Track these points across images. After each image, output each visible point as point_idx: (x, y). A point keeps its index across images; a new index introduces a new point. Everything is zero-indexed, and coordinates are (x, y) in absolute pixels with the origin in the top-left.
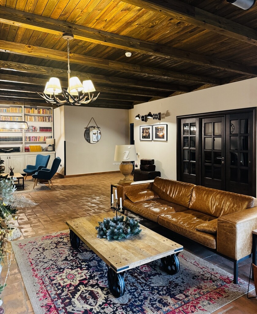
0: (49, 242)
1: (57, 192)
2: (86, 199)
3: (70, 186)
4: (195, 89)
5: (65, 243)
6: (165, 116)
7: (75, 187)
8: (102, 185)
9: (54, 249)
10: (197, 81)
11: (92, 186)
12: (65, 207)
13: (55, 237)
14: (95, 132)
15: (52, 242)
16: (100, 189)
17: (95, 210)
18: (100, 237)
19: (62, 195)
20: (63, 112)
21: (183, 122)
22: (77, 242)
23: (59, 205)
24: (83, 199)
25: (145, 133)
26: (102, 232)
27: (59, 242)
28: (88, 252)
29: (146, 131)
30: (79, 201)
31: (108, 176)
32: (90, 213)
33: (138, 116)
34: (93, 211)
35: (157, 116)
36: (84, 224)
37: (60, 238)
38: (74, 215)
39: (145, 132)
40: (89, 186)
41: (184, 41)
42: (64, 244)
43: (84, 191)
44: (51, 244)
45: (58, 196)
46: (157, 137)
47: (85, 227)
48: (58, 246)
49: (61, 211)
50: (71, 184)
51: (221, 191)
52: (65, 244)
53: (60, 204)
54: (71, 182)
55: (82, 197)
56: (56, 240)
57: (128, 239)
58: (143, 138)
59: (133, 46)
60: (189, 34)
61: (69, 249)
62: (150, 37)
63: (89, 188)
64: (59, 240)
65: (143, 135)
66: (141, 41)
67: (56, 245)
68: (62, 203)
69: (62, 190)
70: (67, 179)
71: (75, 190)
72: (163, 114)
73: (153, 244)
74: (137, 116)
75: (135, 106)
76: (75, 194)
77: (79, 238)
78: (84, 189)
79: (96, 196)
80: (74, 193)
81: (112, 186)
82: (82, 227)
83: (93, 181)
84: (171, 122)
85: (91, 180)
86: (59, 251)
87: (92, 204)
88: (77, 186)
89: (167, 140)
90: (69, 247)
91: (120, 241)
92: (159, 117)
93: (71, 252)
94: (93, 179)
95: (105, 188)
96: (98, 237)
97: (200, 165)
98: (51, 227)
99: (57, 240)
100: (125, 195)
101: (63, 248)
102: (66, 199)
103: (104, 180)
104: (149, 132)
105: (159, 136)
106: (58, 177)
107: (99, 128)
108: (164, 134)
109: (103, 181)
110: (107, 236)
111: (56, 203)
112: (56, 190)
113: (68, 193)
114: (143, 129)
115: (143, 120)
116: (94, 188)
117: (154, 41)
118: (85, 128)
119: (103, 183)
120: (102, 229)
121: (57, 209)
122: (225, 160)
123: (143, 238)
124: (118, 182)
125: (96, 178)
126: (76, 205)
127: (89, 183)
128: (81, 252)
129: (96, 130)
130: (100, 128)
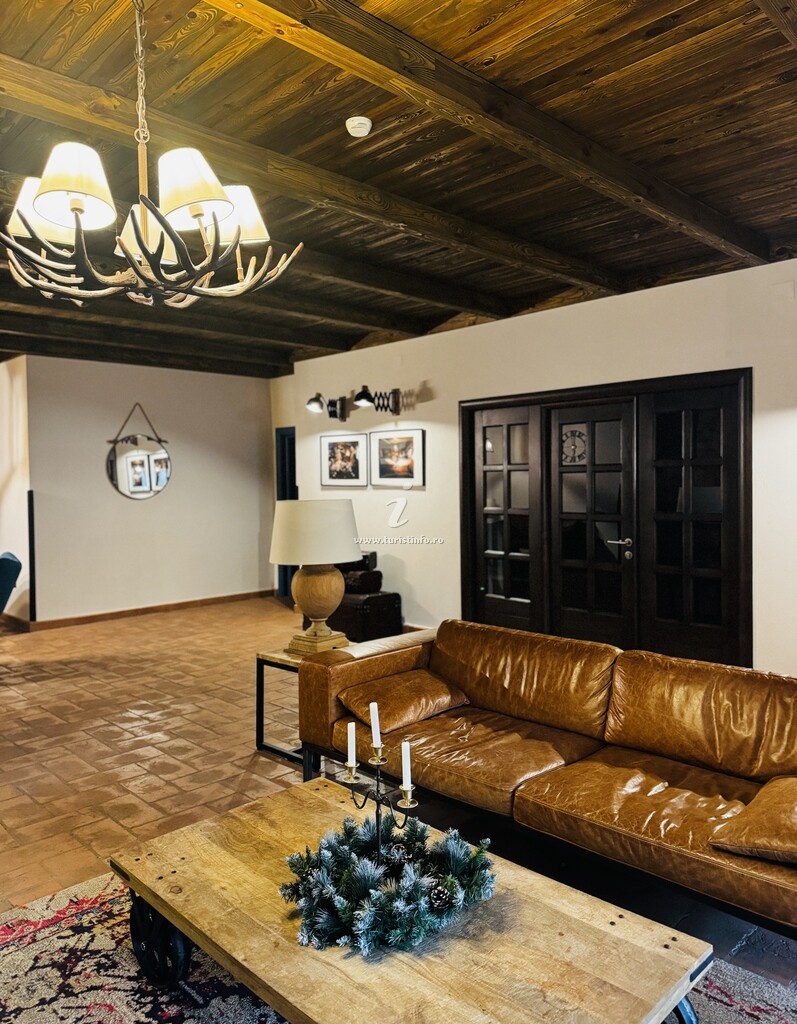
0: (23, 958)
1: (13, 692)
2: (141, 718)
3: (60, 662)
4: (527, 308)
5: (106, 956)
6: (413, 399)
7: (83, 668)
8: (190, 652)
9: (55, 1005)
10: (559, 272)
11: (152, 661)
12: (61, 761)
13: (48, 924)
14: (137, 459)
15: (36, 959)
16: (186, 671)
17: (192, 765)
18: (315, 941)
19: (33, 703)
20: (20, 383)
21: (481, 419)
22: (178, 957)
23: (32, 750)
24: (131, 720)
25: (340, 462)
26: (322, 918)
27: (75, 955)
28: (233, 999)
29: (343, 454)
30: (116, 729)
31: (203, 615)
32: (177, 782)
33: (317, 399)
34: (186, 769)
35: (388, 400)
36: (205, 864)
37: (72, 928)
38: (110, 797)
39: (339, 456)
40: (138, 662)
41: (603, 80)
42: (100, 966)
43: (122, 684)
44: (34, 974)
45: (19, 712)
46: (386, 471)
47: (216, 887)
48: (72, 981)
49: (45, 781)
50: (64, 657)
51: (736, 668)
52: (107, 965)
53: (37, 745)
54: (60, 648)
55: (123, 707)
56: (53, 944)
57: (452, 936)
58: (331, 477)
59: (409, 71)
60: (639, 44)
61: (135, 991)
62: (481, 42)
63: (142, 669)
64: (71, 942)
65: (333, 468)
66: (439, 57)
67: (65, 977)
68: (44, 742)
69: (34, 685)
70: (44, 634)
71: (84, 682)
72: (410, 394)
73: (578, 950)
74: (312, 400)
75: (298, 366)
76: (88, 696)
77: (186, 939)
78: (123, 672)
79: (178, 699)
80: (88, 694)
81: (262, 663)
82: (204, 887)
83: (147, 641)
84: (438, 419)
85: (137, 634)
86: (83, 1012)
87: (172, 739)
88: (90, 663)
89: (424, 484)
90: (130, 978)
91: (419, 955)
92: (394, 403)
93: (148, 1008)
94: (145, 629)
95: (205, 663)
96: (305, 941)
97: (546, 567)
98: (19, 872)
99: (61, 943)
100: (338, 700)
101: (101, 987)
102: (59, 721)
103: (192, 634)
104: (355, 456)
105: (394, 469)
106: (4, 628)
107: (163, 444)
108: (412, 462)
109: (191, 638)
110: (354, 938)
111: (19, 743)
112: (6, 685)
113: (61, 697)
114: (333, 447)
115: (333, 414)
116: (161, 669)
117: (491, 62)
118: (110, 442)
119: (190, 643)
120: (327, 903)
121: (26, 773)
122: (636, 548)
123: (513, 920)
124: (287, 647)
125: (156, 626)
126: (107, 749)
127: (134, 650)
128: (196, 1005)
129: (141, 452)
130: (166, 442)
